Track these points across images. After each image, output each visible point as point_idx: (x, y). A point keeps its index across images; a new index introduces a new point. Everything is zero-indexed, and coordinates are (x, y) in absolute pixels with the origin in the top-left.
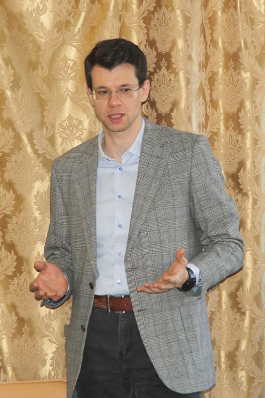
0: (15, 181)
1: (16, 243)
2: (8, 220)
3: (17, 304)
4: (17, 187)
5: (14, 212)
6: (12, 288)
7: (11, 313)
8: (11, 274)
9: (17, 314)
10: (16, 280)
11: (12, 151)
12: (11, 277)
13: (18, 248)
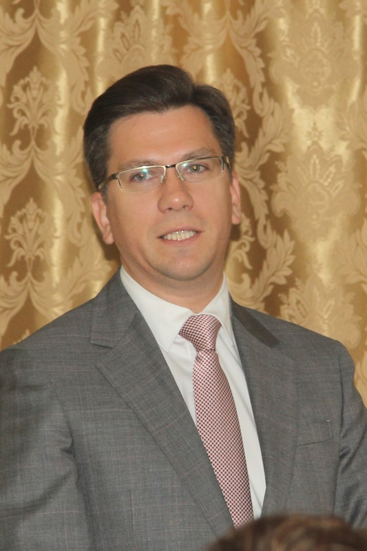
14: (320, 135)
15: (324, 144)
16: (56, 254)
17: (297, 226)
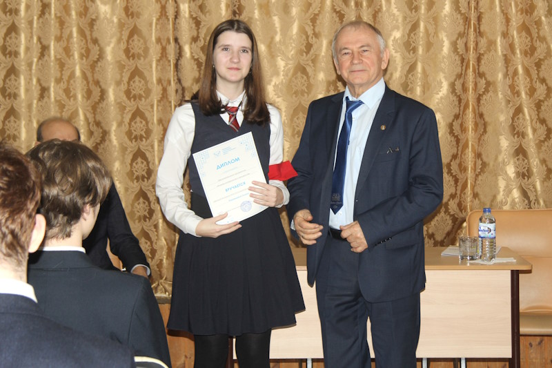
0: (547, 78)
1: (547, 119)
2: (542, 103)
3: (547, 159)
4: (548, 82)
5: (545, 99)
6: (543, 148)
7: (542, 165)
8: (543, 139)
9: (547, 166)
10: (546, 144)
11: (545, 58)
12: (543, 142)
13: (548, 122)
14: (107, 13)
15: (108, 16)
16: (22, 50)
17: (100, 42)
